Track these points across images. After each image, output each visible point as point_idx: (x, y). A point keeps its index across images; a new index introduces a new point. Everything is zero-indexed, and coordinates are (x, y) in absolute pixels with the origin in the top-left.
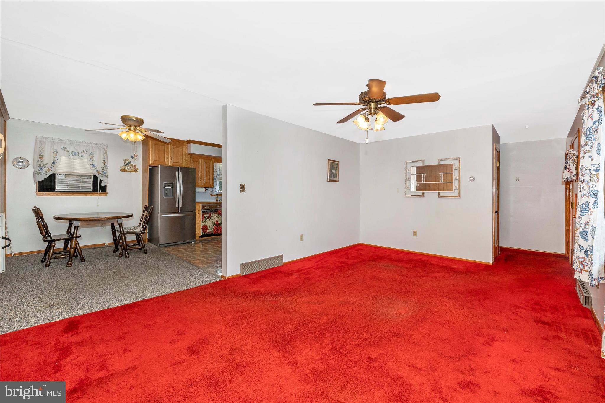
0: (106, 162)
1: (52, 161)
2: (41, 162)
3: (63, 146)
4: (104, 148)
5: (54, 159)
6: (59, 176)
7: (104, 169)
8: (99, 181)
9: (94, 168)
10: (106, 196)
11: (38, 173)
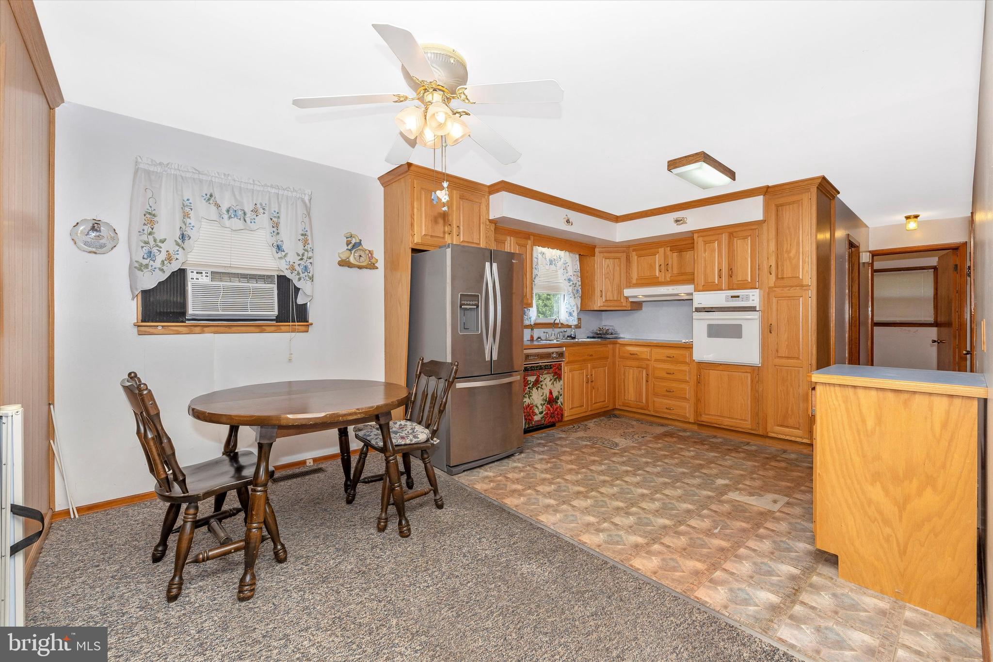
0: (309, 238)
1: (178, 233)
2: (150, 234)
3: (207, 190)
4: (303, 201)
5: (184, 227)
6: (195, 275)
7: (305, 258)
8: (292, 290)
9: (280, 255)
10: (307, 332)
11: (141, 267)
